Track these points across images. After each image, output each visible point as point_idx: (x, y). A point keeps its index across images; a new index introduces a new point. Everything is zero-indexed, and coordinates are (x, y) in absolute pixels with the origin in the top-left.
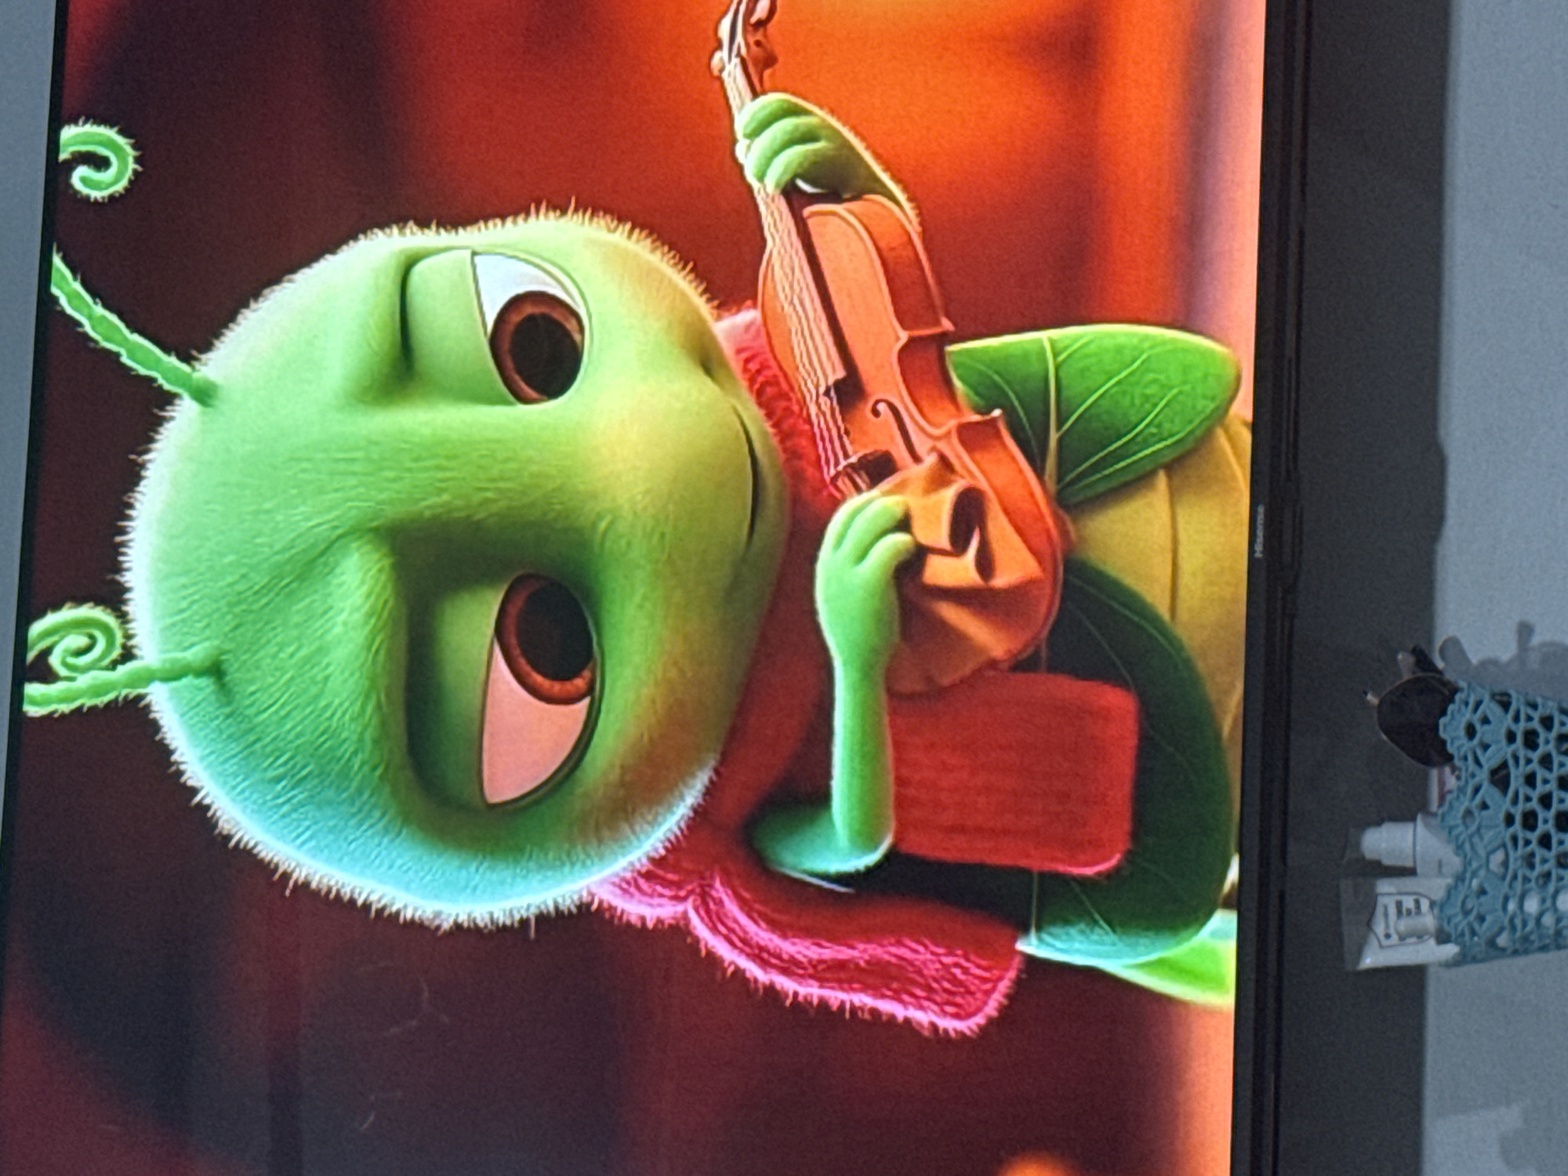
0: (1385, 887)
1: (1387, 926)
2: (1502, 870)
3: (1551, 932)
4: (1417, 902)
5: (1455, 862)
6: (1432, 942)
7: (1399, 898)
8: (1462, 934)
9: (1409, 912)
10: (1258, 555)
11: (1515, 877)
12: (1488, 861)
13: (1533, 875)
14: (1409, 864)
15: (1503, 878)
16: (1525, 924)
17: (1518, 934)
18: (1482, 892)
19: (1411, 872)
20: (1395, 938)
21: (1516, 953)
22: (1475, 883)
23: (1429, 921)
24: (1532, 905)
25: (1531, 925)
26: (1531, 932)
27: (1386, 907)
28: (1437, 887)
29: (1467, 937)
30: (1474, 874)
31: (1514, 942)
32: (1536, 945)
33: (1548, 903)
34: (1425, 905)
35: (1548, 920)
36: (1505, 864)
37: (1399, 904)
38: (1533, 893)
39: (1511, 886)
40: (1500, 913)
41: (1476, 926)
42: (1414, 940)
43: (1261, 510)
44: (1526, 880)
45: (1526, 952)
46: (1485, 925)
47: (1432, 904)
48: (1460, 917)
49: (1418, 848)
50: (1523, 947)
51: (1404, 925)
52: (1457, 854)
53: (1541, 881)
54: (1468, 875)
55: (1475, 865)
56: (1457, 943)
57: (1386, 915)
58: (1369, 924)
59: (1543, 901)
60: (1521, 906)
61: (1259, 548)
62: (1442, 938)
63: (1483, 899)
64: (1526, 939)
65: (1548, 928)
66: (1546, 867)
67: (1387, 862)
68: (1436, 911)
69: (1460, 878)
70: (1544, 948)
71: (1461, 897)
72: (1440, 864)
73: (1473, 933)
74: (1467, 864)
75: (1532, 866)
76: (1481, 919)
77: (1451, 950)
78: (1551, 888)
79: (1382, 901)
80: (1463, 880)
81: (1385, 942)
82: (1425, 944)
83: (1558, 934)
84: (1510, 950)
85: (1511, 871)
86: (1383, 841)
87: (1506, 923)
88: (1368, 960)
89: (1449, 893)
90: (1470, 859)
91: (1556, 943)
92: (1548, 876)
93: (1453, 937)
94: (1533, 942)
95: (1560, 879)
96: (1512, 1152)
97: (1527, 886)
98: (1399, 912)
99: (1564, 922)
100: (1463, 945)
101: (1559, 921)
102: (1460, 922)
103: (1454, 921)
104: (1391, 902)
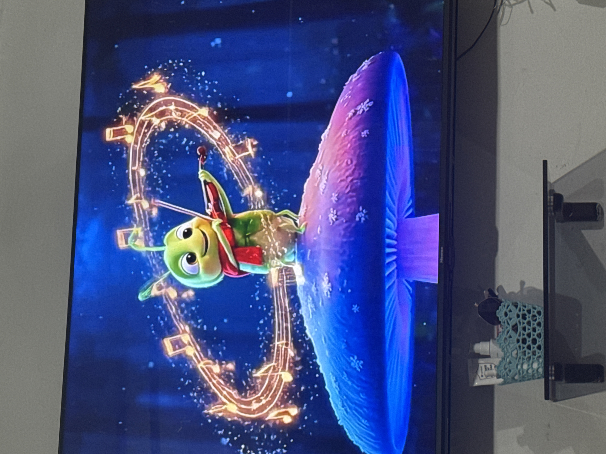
0: (481, 361)
1: (482, 372)
2: (516, 356)
3: (531, 375)
4: (491, 366)
5: (502, 354)
6: (495, 378)
7: (485, 364)
8: (504, 376)
9: (489, 369)
10: (441, 262)
11: (520, 358)
12: (512, 354)
13: (526, 358)
14: (488, 354)
15: (516, 358)
16: (523, 372)
17: (521, 375)
18: (510, 363)
19: (488, 357)
20: (484, 377)
21: (520, 381)
22: (508, 360)
23: (494, 371)
24: (525, 367)
25: (525, 373)
26: (525, 375)
27: (481, 367)
28: (497, 361)
29: (506, 377)
30: (508, 357)
31: (520, 378)
32: (527, 379)
33: (530, 366)
34: (493, 366)
35: (530, 371)
36: (517, 354)
37: (485, 366)
38: (525, 363)
39: (519, 361)
40: (516, 369)
41: (508, 373)
42: (490, 377)
43: (442, 248)
44: (523, 359)
45: (524, 381)
46: (511, 373)
47: (495, 366)
48: (504, 370)
49: (491, 349)
50: (523, 379)
51: (487, 373)
52: (502, 351)
53: (528, 359)
54: (506, 358)
55: (508, 354)
56: (503, 378)
57: (482, 370)
58: (476, 372)
59: (529, 365)
60: (522, 367)
61: (441, 259)
62: (498, 377)
63: (510, 365)
64: (523, 377)
65: (530, 374)
66: (529, 355)
67: (481, 354)
68: (496, 368)
69: (503, 359)
70: (529, 380)
71: (504, 364)
72: (498, 354)
73: (508, 375)
74: (505, 354)
75: (525, 355)
76: (510, 371)
77: (501, 380)
78: (531, 362)
79: (480, 365)
80: (504, 359)
81: (481, 378)
82: (493, 378)
83: (533, 375)
84: (519, 380)
85: (518, 357)
86: (481, 347)
87: (518, 372)
88: (476, 384)
89: (500, 363)
90: (506, 353)
91: (533, 377)
92: (530, 358)
93: (502, 376)
94: (526, 378)
95: (534, 359)
96: (521, 441)
97: (523, 361)
98: (486, 369)
99: (535, 372)
100: (505, 379)
101: (533, 371)
102: (503, 372)
103: (502, 372)
104: (483, 366)
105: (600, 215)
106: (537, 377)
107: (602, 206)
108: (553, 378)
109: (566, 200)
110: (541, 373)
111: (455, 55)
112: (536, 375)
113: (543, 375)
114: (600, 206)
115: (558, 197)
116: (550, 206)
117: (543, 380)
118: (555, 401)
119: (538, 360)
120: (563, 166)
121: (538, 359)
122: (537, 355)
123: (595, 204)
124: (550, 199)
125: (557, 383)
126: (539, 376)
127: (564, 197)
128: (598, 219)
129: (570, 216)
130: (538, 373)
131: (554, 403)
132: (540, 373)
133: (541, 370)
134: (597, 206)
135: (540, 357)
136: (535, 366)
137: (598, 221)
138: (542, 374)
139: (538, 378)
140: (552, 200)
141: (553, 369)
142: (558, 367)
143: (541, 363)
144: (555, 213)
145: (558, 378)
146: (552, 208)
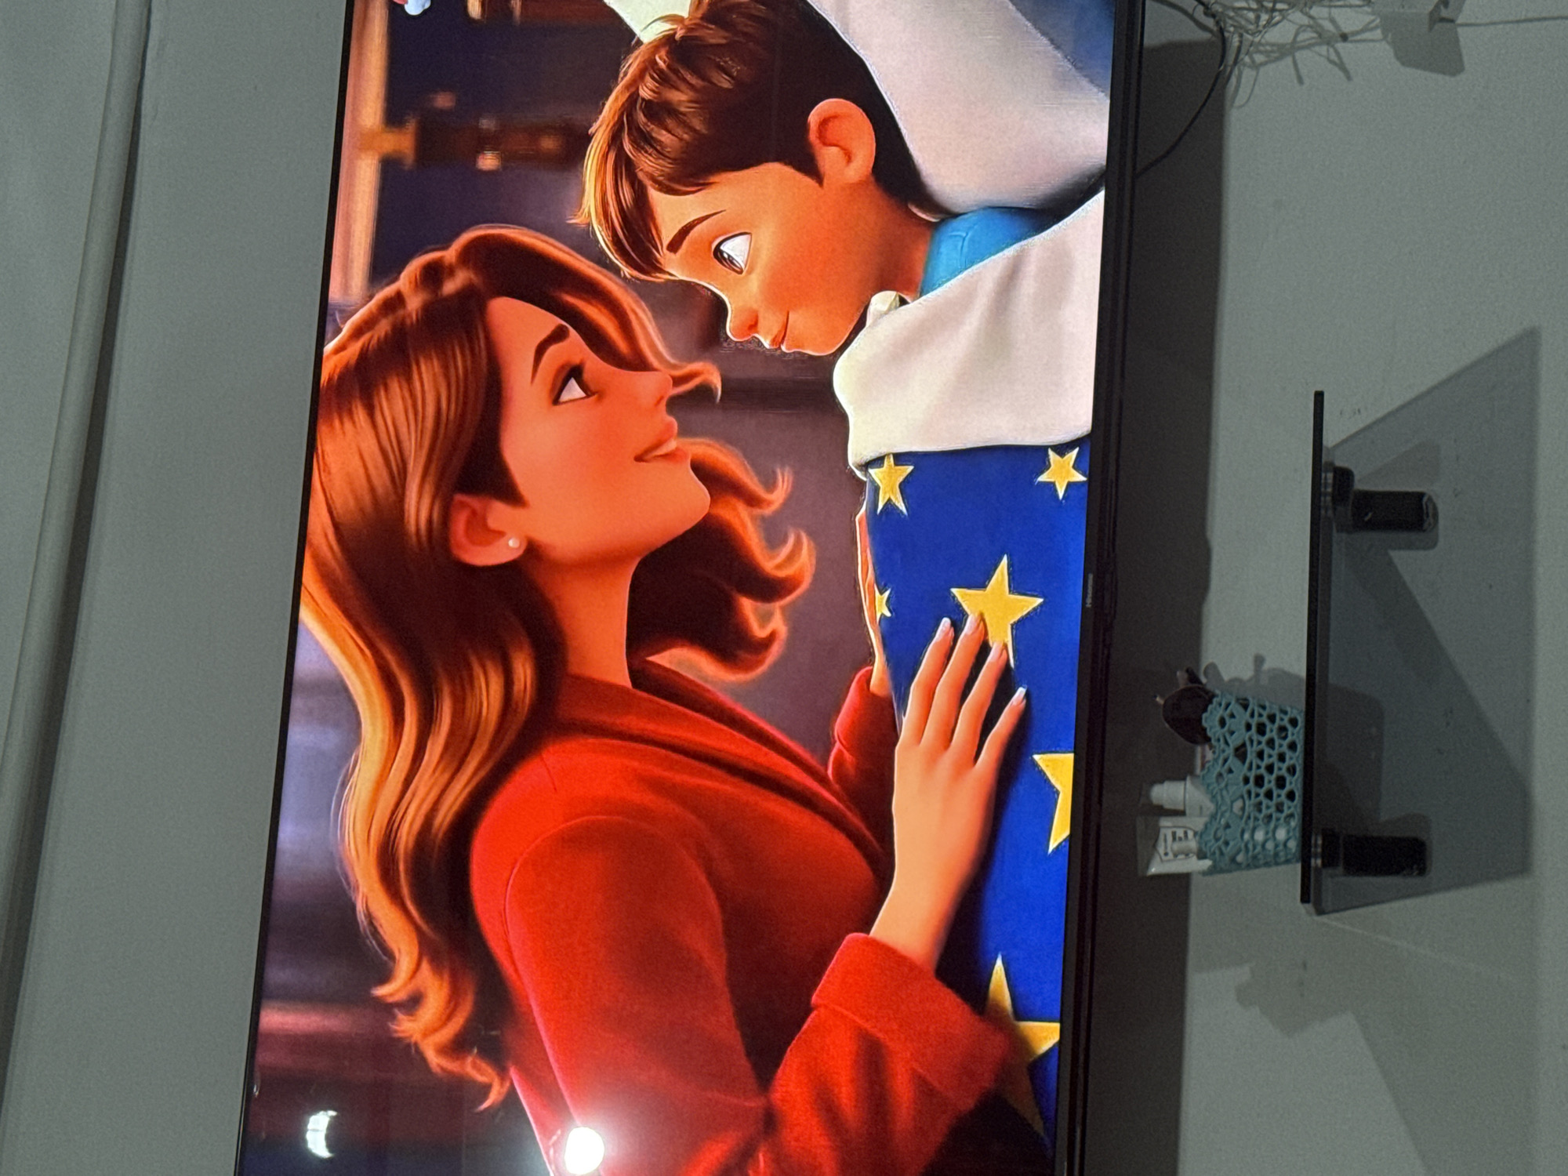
0: (1165, 822)
1: (1166, 848)
2: (1241, 813)
3: (1272, 853)
4: (1186, 833)
5: (1210, 807)
6: (1195, 858)
7: (1174, 829)
8: (1214, 853)
9: (1180, 839)
10: (1089, 605)
11: (1249, 817)
12: (1232, 807)
13: (1261, 816)
14: (1181, 808)
15: (1241, 818)
16: (1254, 847)
17: (1250, 854)
18: (1228, 826)
19: (1182, 813)
20: (1171, 856)
21: (1248, 867)
22: (1223, 822)
23: (1193, 844)
24: (1260, 836)
25: (1259, 848)
26: (1259, 853)
27: (1165, 836)
28: (1199, 823)
29: (1217, 856)
30: (1222, 815)
31: (1247, 859)
32: (1261, 862)
33: (1270, 835)
34: (1190, 834)
35: (1270, 846)
36: (1243, 809)
37: (1174, 834)
38: (1259, 828)
39: (1246, 823)
40: (1239, 839)
41: (1223, 848)
42: (1183, 857)
43: (1091, 577)
44: (1256, 819)
45: (1257, 867)
46: (1229, 848)
47: (1195, 834)
48: (1213, 841)
49: (1187, 796)
50: (1254, 863)
51: (1176, 846)
52: (1212, 801)
53: (1266, 820)
54: (1218, 817)
55: (1224, 808)
56: (1210, 859)
57: (1165, 841)
58: (1154, 846)
59: (1267, 833)
60: (1252, 835)
61: (1089, 601)
62: (1201, 855)
63: (1228, 831)
64: (1255, 857)
65: (1269, 851)
66: (1269, 811)
67: (1167, 806)
68: (1198, 838)
69: (1213, 817)
70: (1267, 864)
71: (1214, 829)
72: (1201, 808)
73: (1222, 854)
74: (1218, 807)
75: (1260, 811)
76: (1227, 843)
77: (1207, 863)
78: (1272, 825)
79: (1163, 831)
80: (1216, 819)
81: (1164, 858)
82: (1190, 860)
83: (1276, 855)
84: (1245, 865)
85: (1246, 814)
86: (1165, 793)
87: (1243, 846)
88: (1154, 870)
89: (1206, 826)
90: (1221, 805)
91: (1275, 860)
92: (1270, 817)
93: (1208, 855)
94: (1260, 860)
95: (1278, 819)
96: (1244, 996)
97: (1256, 823)
98: (1174, 839)
99: (1281, 847)
100: (1215, 861)
101: (1276, 846)
102: (1213, 846)
103: (1209, 845)
104: (1169, 832)
105: (1431, 520)
106: (1283, 859)
107: (1434, 498)
108: (1319, 862)
109: (1360, 485)
110: (1294, 850)
111: (1134, 167)
112: (1282, 854)
113: (1298, 855)
114: (1430, 499)
115: (1344, 476)
116: (1326, 495)
117: (1299, 866)
118: (1320, 912)
119: (1288, 823)
120: (1355, 413)
121: (1287, 820)
122: (1286, 812)
123: (1421, 495)
124: (1326, 478)
125: (1324, 872)
126: (1289, 857)
127: (1357, 478)
128: (1424, 528)
129: (1366, 519)
130: (1288, 851)
131: (1319, 917)
132: (1290, 849)
133: (1293, 845)
134: (1425, 499)
135: (1291, 816)
136: (1281, 834)
137: (1424, 531)
138: (1294, 854)
139: (1287, 861)
140: (1330, 481)
141: (1320, 842)
142: (1330, 838)
143: (1294, 829)
144: (1335, 509)
145: (1329, 861)
146: (1329, 498)
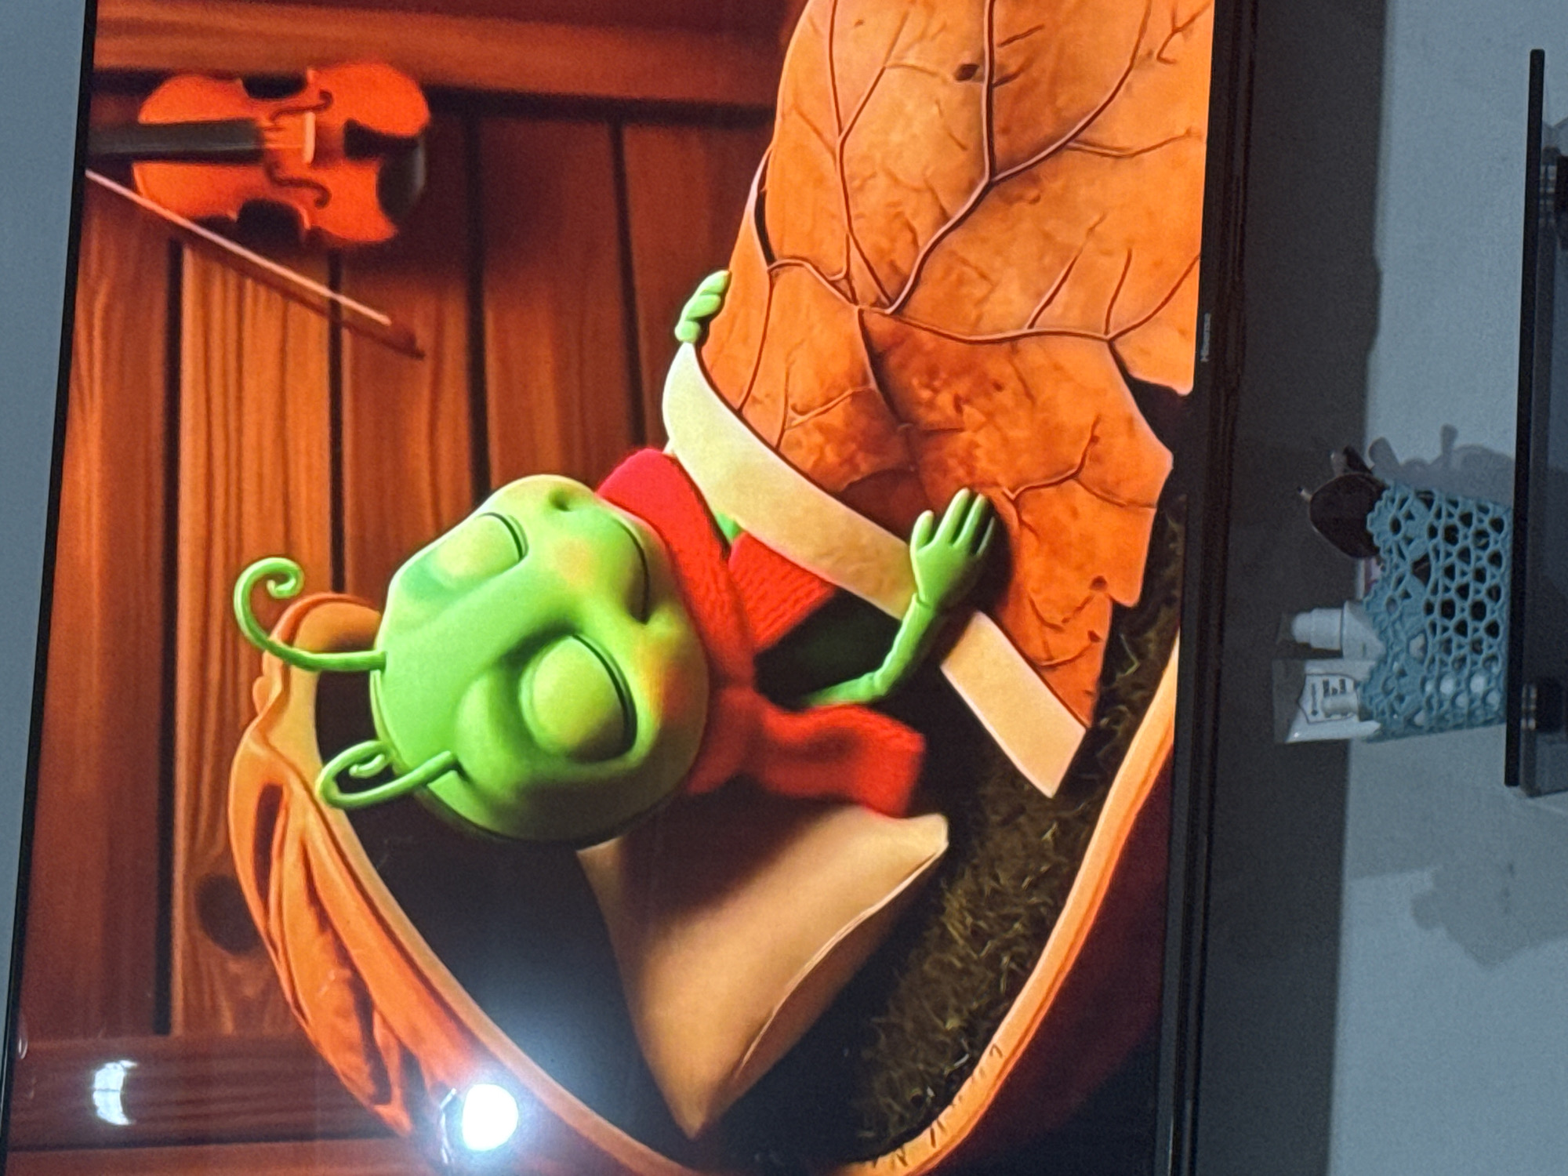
0: (1315, 671)
1: (1314, 704)
2: (1421, 654)
3: (1465, 711)
4: (1343, 683)
5: (1378, 647)
6: (1355, 719)
7: (1325, 678)
8: (1383, 713)
9: (1335, 691)
10: (1204, 360)
11: (1433, 661)
12: (1408, 646)
13: (1450, 660)
14: (1336, 647)
15: (1422, 662)
16: (1441, 704)
17: (1434, 713)
18: (1402, 674)
19: (1337, 654)
20: (1321, 716)
21: (1431, 730)
22: (1396, 666)
23: (1352, 700)
24: (1448, 687)
25: (1447, 705)
26: (1447, 712)
27: (1313, 687)
28: (1361, 669)
29: (1387, 715)
30: (1396, 657)
31: (1430, 720)
32: (1451, 724)
33: (1463, 686)
34: (1349, 684)
35: (1462, 701)
36: (1424, 649)
37: (1326, 684)
38: (1447, 677)
39: (1429, 670)
40: (1419, 692)
41: (1396, 705)
42: (1338, 717)
43: (1208, 317)
44: (1443, 663)
45: (1442, 730)
46: (1404, 705)
47: (1356, 685)
48: (1382, 697)
49: (1345, 632)
50: (1439, 725)
51: (1329, 703)
52: (1380, 639)
53: (1456, 665)
54: (1389, 660)
55: (1397, 649)
56: (1378, 721)
57: (1314, 693)
58: (1297, 703)
59: (1458, 684)
60: (1438, 687)
61: (1205, 352)
62: (1365, 715)
63: (1403, 681)
64: (1441, 718)
65: (1462, 708)
66: (1462, 652)
67: (1316, 644)
68: (1359, 690)
69: (1383, 661)
70: (1458, 727)
71: (1382, 679)
72: (1364, 648)
73: (1393, 712)
74: (1389, 647)
75: (1448, 651)
76: (1401, 698)
77: (1372, 726)
78: (1466, 672)
79: (1310, 681)
80: (1386, 662)
81: (1312, 718)
82: (1348, 721)
83: (1471, 714)
84: (1426, 728)
85: (1429, 655)
86: (1313, 626)
87: (1424, 704)
88: (1296, 736)
89: (1372, 673)
90: (1392, 644)
91: (1469, 720)
92: (1463, 660)
93: (1375, 715)
94: (1448, 721)
95: (1474, 663)
96: (1424, 912)
97: (1444, 669)
98: (1326, 691)
99: (1478, 703)
100: (1383, 722)
101: (1472, 701)
102: (1381, 701)
103: (1376, 701)
104: (1318, 683)
106: (1481, 719)
108: (1532, 724)
110: (1496, 708)
112: (1478, 712)
113: (1502, 713)
116: (1546, 196)
117: (1503, 728)
118: (1534, 792)
119: (1488, 669)
121: (1488, 664)
122: (1486, 653)
124: (1546, 173)
125: (1542, 740)
126: (1490, 717)
130: (1487, 707)
131: (1530, 802)
132: (1491, 706)
133: (1495, 699)
135: (1493, 658)
136: (1479, 684)
138: (1497, 713)
139: (1487, 723)
140: (1552, 178)
141: (1534, 695)
142: (1549, 690)
143: (1498, 678)
144: (1558, 220)
145: (1547, 724)
146: (1550, 203)
